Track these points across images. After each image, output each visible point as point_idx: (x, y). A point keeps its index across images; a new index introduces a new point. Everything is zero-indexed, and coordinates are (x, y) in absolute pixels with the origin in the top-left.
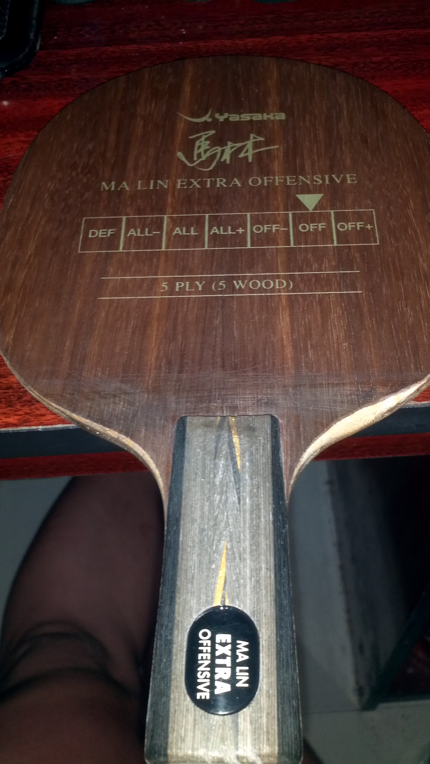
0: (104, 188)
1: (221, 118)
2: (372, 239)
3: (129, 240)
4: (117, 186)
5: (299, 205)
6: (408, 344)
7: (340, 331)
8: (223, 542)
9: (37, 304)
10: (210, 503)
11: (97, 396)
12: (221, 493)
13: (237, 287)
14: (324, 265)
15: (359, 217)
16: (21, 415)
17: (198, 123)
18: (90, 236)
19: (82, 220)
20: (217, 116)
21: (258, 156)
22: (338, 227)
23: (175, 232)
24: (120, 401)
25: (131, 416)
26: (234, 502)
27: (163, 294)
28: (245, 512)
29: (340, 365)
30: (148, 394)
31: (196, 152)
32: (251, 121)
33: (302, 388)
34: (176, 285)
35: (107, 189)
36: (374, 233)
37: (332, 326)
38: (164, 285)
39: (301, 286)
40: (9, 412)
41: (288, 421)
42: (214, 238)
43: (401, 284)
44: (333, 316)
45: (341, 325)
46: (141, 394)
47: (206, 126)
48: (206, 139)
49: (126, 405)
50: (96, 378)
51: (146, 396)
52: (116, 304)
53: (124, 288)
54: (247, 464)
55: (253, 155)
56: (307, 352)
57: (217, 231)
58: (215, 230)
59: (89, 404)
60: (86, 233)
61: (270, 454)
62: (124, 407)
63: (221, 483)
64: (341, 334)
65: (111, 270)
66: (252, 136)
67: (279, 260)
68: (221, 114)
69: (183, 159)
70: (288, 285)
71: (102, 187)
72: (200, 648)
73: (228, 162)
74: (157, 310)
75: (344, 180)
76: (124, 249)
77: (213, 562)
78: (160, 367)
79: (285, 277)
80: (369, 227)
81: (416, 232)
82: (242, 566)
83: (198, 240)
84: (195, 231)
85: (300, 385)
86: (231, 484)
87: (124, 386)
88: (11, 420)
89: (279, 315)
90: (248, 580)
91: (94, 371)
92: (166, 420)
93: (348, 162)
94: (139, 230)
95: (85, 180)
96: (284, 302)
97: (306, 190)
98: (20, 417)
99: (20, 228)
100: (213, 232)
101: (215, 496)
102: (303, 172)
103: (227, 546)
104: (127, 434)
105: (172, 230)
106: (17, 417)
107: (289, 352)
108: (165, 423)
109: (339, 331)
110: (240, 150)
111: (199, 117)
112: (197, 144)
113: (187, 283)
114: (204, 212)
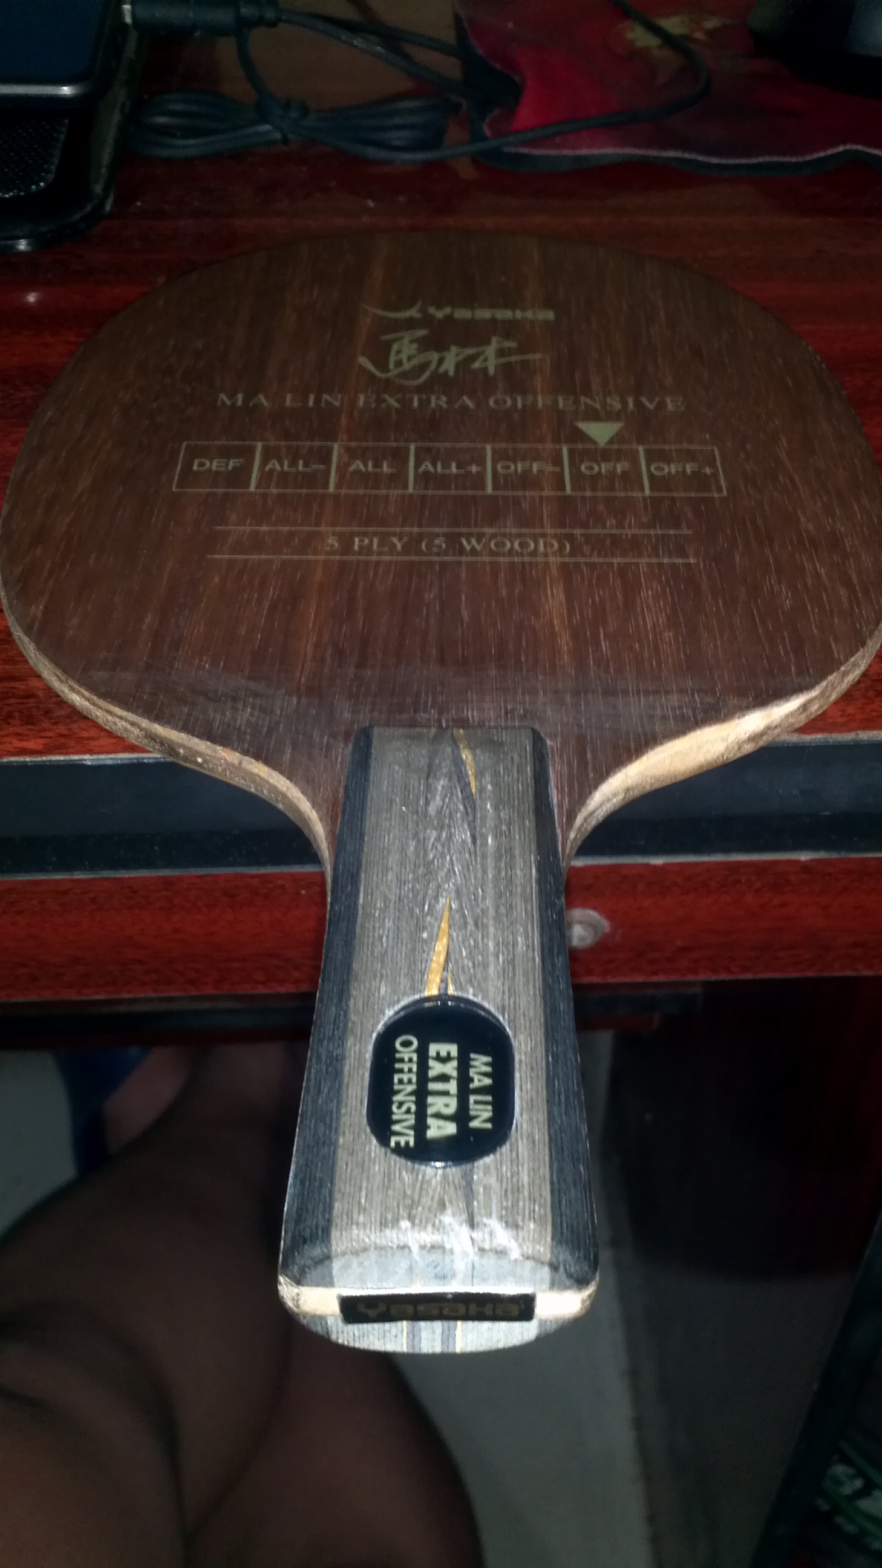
0: (223, 402)
1: (440, 314)
2: (714, 487)
3: (266, 478)
4: (246, 401)
5: (580, 436)
6: (784, 637)
7: (659, 614)
8: (442, 901)
9: (91, 561)
10: (418, 841)
11: (202, 698)
12: (441, 828)
13: (468, 548)
14: (628, 520)
15: (691, 456)
16: (51, 737)
17: (396, 320)
18: (195, 468)
19: (180, 445)
20: (432, 310)
21: (507, 370)
22: (652, 469)
23: (352, 468)
24: (245, 706)
25: (265, 729)
26: (464, 841)
27: (328, 553)
28: (484, 857)
29: (659, 664)
30: (299, 699)
31: (393, 358)
32: (494, 320)
33: (590, 696)
34: (354, 542)
35: (228, 402)
36: (717, 481)
37: (643, 608)
38: (333, 542)
39: (586, 549)
40: (27, 733)
41: (565, 742)
42: (425, 479)
43: (767, 551)
44: (647, 594)
45: (660, 607)
46: (287, 697)
47: (411, 324)
48: (411, 342)
49: (256, 713)
50: (201, 672)
51: (295, 700)
52: (241, 566)
53: (257, 543)
54: (489, 787)
55: (496, 366)
56: (598, 644)
57: (431, 468)
58: (427, 466)
59: (186, 710)
60: (188, 465)
61: (530, 780)
62: (251, 715)
63: (439, 812)
64: (661, 620)
65: (233, 517)
66: (494, 340)
67: (545, 511)
68: (439, 307)
69: (370, 367)
70: (562, 548)
71: (220, 401)
72: (397, 1066)
73: (451, 373)
74: (318, 576)
75: (662, 405)
76: (257, 487)
77: (424, 928)
78: (323, 659)
79: (555, 536)
80: (708, 471)
81: (792, 481)
82: (480, 936)
83: (398, 479)
84: (390, 466)
85: (586, 692)
86: (459, 815)
87: (252, 685)
88: (30, 745)
89: (545, 590)
90: (491, 959)
91: (197, 662)
92: (334, 736)
93: (669, 381)
94: (286, 463)
95: (188, 390)
96: (554, 571)
97: (594, 416)
98: (48, 740)
99: (64, 453)
100: (422, 468)
101: (428, 831)
102: (587, 390)
103: (451, 907)
104: (257, 757)
105: (348, 465)
106: (43, 741)
107: (564, 642)
108: (331, 741)
109: (656, 614)
110: (473, 358)
111: (398, 309)
112: (395, 347)
113: (375, 541)
114: (408, 440)
